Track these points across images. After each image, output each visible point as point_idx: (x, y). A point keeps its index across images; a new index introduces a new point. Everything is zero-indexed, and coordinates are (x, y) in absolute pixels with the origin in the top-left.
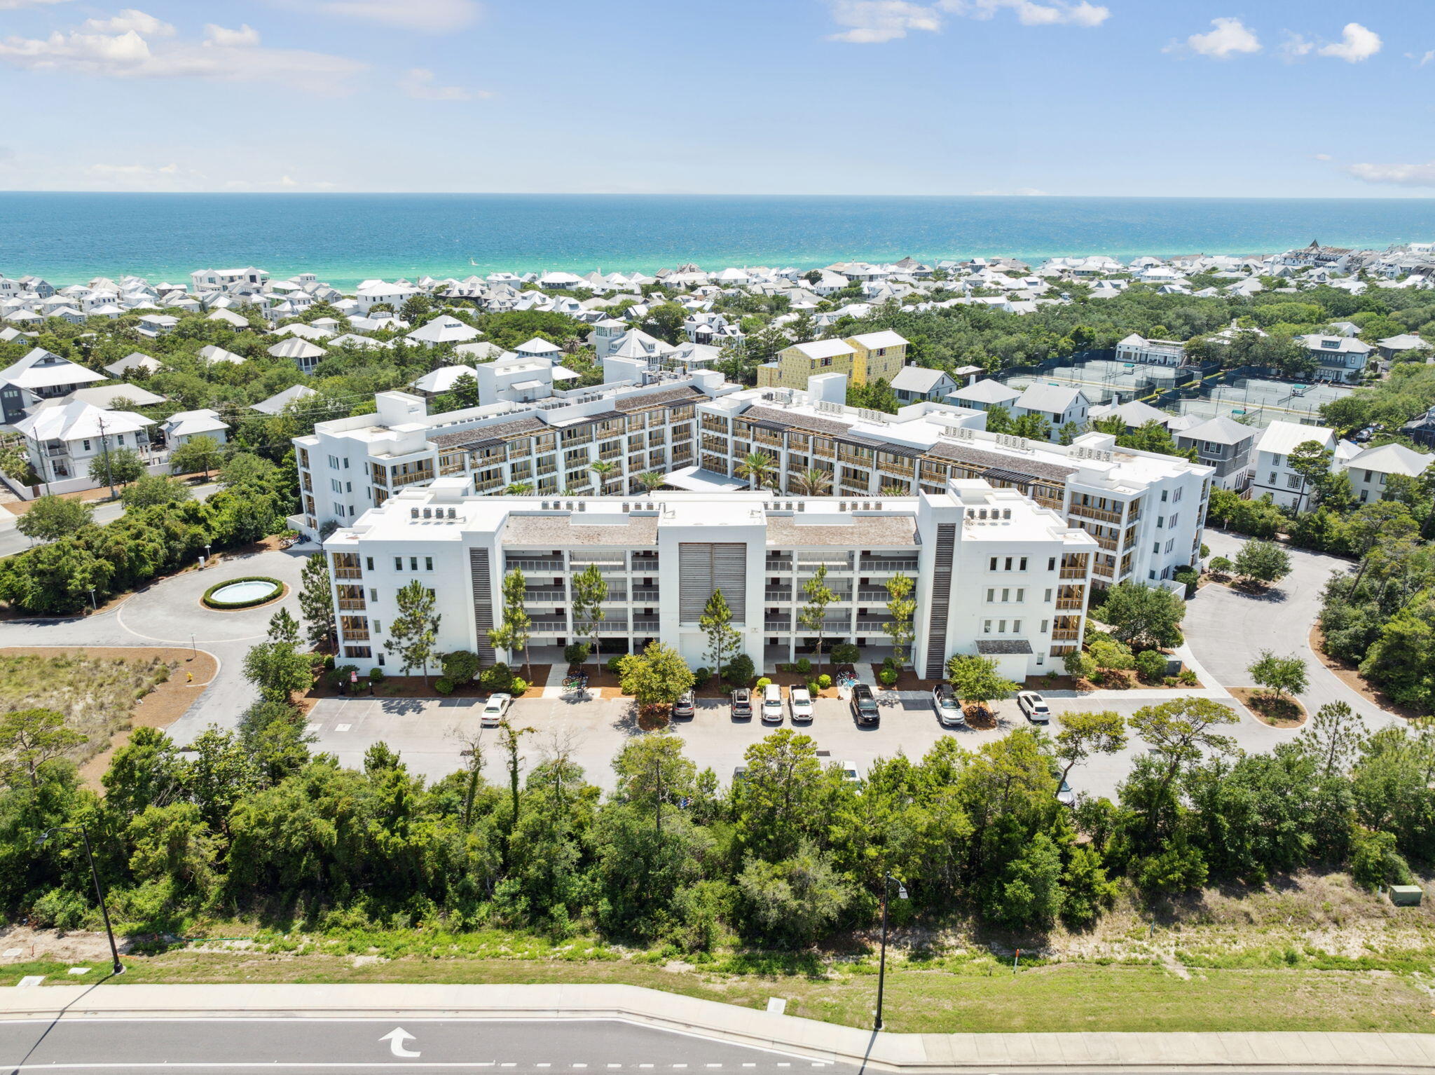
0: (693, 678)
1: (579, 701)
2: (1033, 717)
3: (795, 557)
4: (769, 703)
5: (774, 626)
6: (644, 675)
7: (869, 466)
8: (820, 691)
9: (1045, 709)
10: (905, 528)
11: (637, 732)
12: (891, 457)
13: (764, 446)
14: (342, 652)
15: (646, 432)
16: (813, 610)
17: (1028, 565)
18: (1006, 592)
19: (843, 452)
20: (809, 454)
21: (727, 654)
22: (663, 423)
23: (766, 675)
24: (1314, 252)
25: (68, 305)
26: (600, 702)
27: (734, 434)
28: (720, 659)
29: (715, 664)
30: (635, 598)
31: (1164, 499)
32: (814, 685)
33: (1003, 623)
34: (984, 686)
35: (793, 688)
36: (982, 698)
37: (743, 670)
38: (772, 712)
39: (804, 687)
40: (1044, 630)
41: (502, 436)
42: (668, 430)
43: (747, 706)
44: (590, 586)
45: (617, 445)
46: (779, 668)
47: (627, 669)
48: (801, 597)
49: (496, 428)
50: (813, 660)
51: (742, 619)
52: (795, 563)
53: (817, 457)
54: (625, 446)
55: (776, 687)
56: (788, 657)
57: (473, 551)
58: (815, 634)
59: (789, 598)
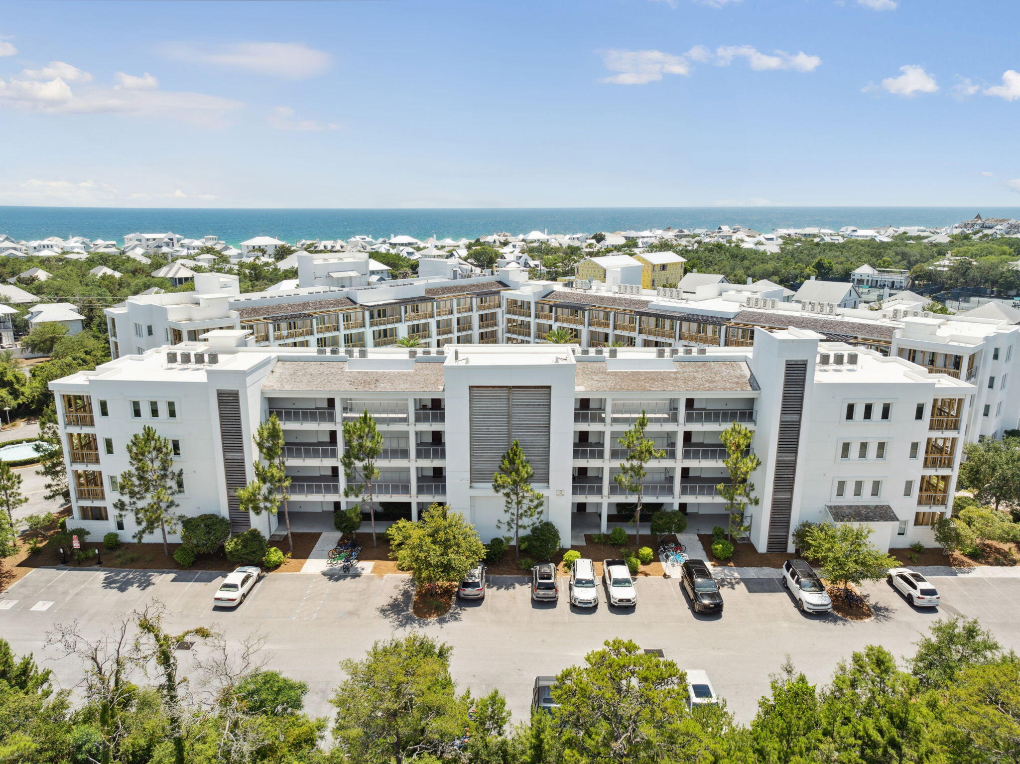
0: (483, 551)
1: (343, 577)
2: (917, 602)
3: (608, 408)
4: (580, 583)
5: (583, 488)
6: (420, 546)
7: (671, 337)
8: (641, 568)
9: (932, 592)
10: (738, 372)
11: (409, 620)
12: (694, 326)
13: (565, 325)
14: (76, 513)
15: (454, 318)
16: (632, 468)
17: (892, 413)
18: (864, 446)
19: (644, 326)
20: (610, 330)
21: (525, 521)
22: (471, 310)
23: (573, 548)
24: (979, 222)
25: (15, 249)
26: (370, 578)
27: (537, 317)
28: (518, 527)
29: (512, 534)
30: (419, 455)
31: (996, 357)
32: (633, 560)
33: (859, 485)
34: (856, 562)
35: (609, 564)
36: (856, 578)
37: (547, 541)
38: (584, 594)
39: (622, 563)
40: (908, 493)
41: (310, 311)
42: (475, 316)
43: (551, 587)
44: (361, 437)
45: (426, 326)
46: (588, 538)
47: (398, 539)
48: (615, 454)
49: (306, 305)
50: (630, 530)
51: (546, 479)
52: (608, 415)
53: (618, 332)
54: (433, 329)
55: (587, 562)
56: (599, 526)
57: (221, 394)
58: (633, 499)
59: (601, 455)
